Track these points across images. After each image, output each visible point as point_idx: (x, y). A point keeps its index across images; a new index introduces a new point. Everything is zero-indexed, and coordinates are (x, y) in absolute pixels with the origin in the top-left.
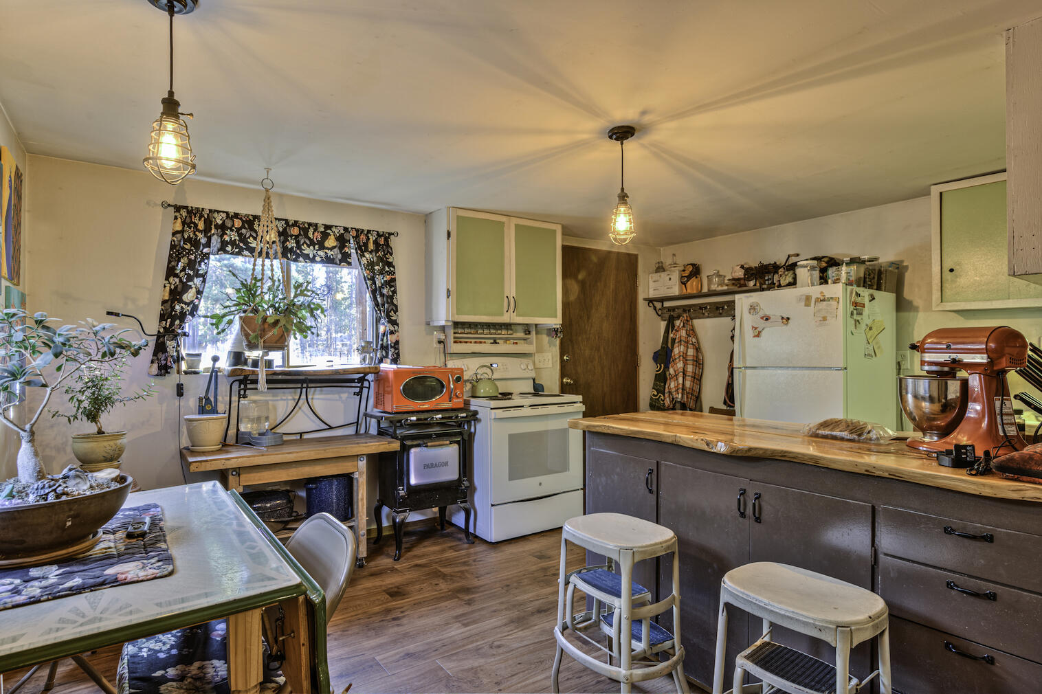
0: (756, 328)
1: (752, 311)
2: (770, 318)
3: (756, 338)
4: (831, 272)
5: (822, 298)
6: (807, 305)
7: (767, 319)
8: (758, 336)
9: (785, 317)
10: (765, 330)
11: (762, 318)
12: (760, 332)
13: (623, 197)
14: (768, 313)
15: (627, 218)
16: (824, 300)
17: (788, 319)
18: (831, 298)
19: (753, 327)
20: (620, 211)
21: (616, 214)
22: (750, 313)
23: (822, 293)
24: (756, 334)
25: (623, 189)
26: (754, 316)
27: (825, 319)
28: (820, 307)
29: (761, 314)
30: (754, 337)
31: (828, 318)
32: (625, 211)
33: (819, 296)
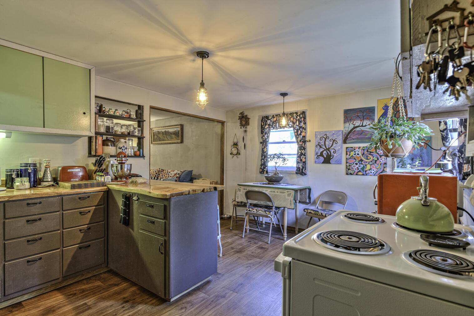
13: (202, 85)
15: (205, 95)
20: (201, 91)
21: (199, 92)
25: (202, 81)
32: (204, 91)
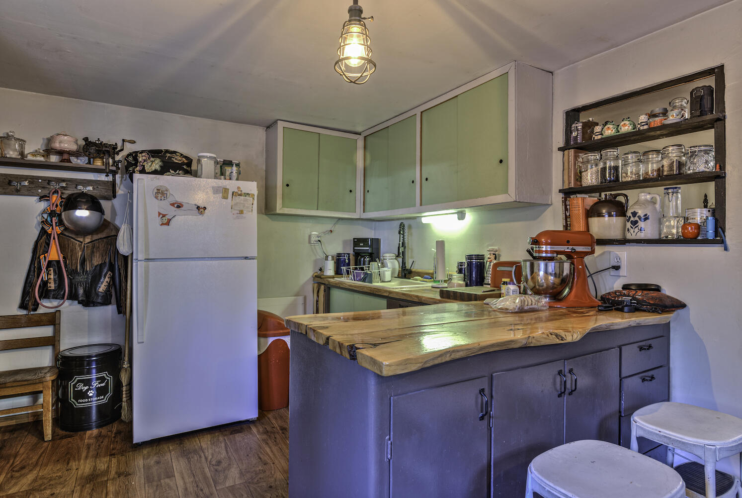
0: (164, 216)
1: (160, 195)
2: (182, 206)
3: (166, 227)
4: (228, 170)
5: (239, 193)
6: (225, 198)
7: (178, 207)
8: (168, 223)
9: (202, 206)
10: (176, 218)
11: (173, 205)
12: (169, 220)
14: (179, 199)
16: (240, 195)
17: (205, 208)
18: (248, 194)
19: (160, 214)
22: (156, 197)
23: (238, 188)
24: (165, 222)
26: (162, 202)
27: (241, 212)
28: (237, 201)
29: (171, 200)
30: (162, 224)
31: (245, 212)
33: (236, 191)
